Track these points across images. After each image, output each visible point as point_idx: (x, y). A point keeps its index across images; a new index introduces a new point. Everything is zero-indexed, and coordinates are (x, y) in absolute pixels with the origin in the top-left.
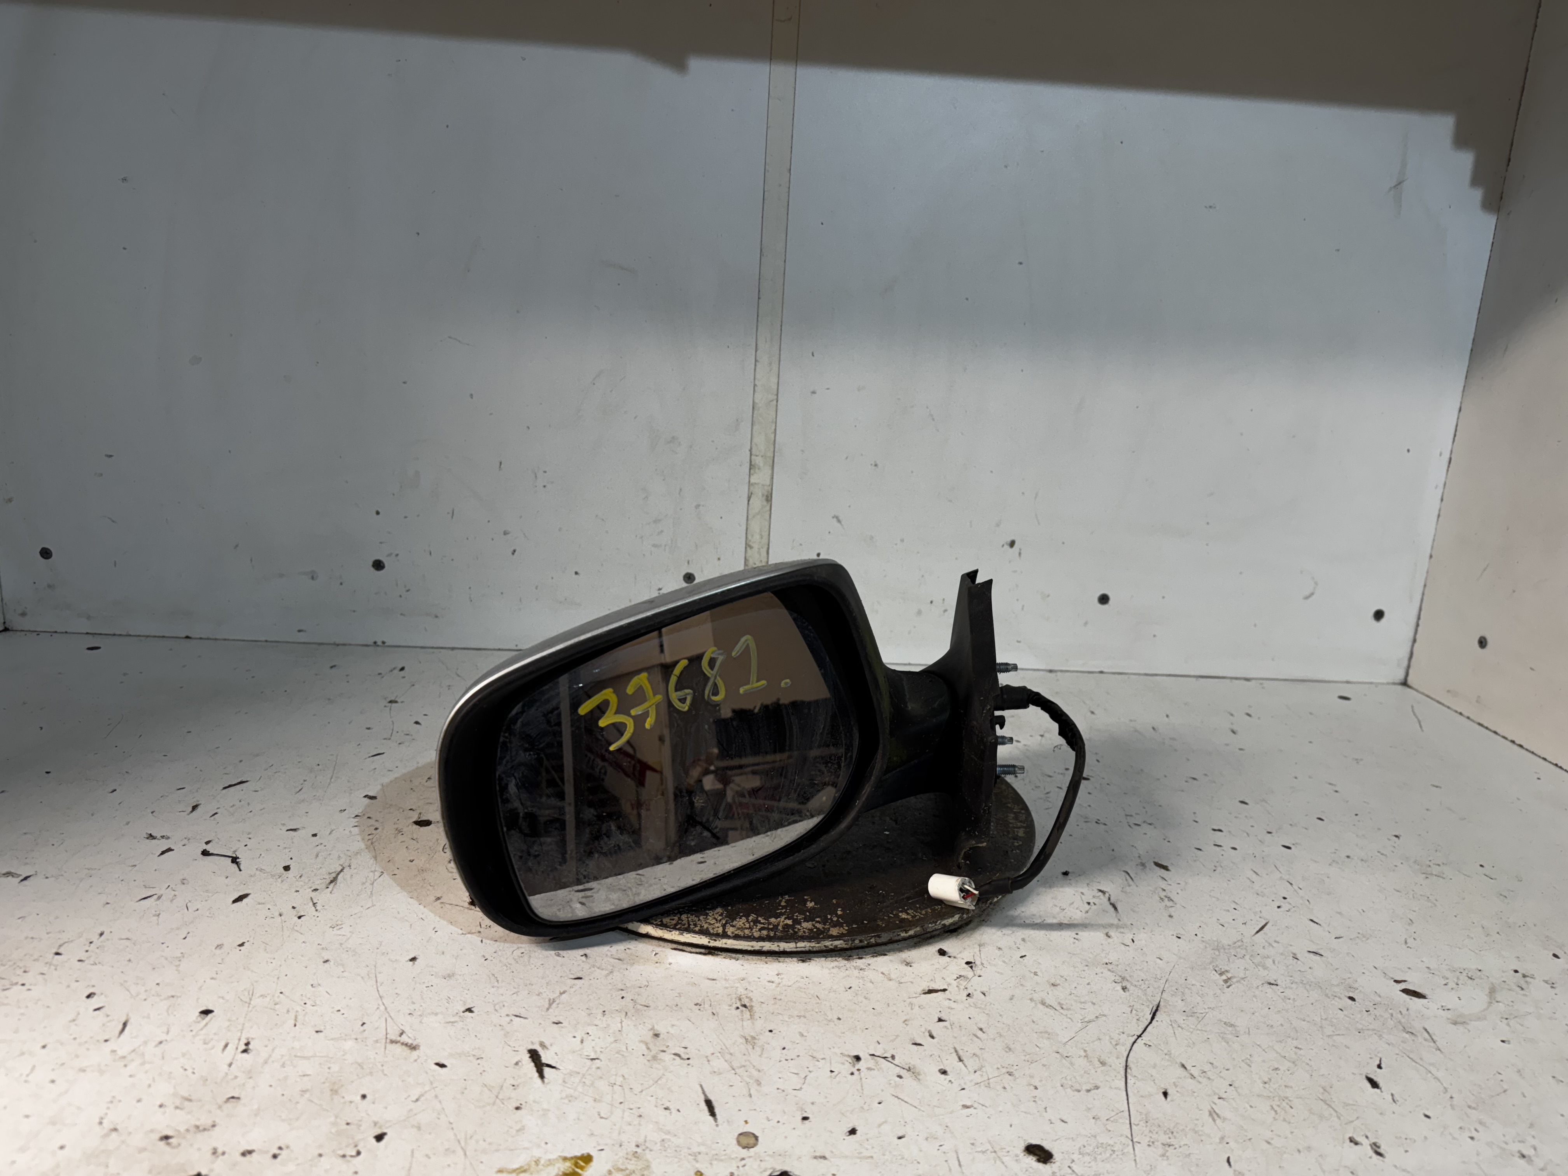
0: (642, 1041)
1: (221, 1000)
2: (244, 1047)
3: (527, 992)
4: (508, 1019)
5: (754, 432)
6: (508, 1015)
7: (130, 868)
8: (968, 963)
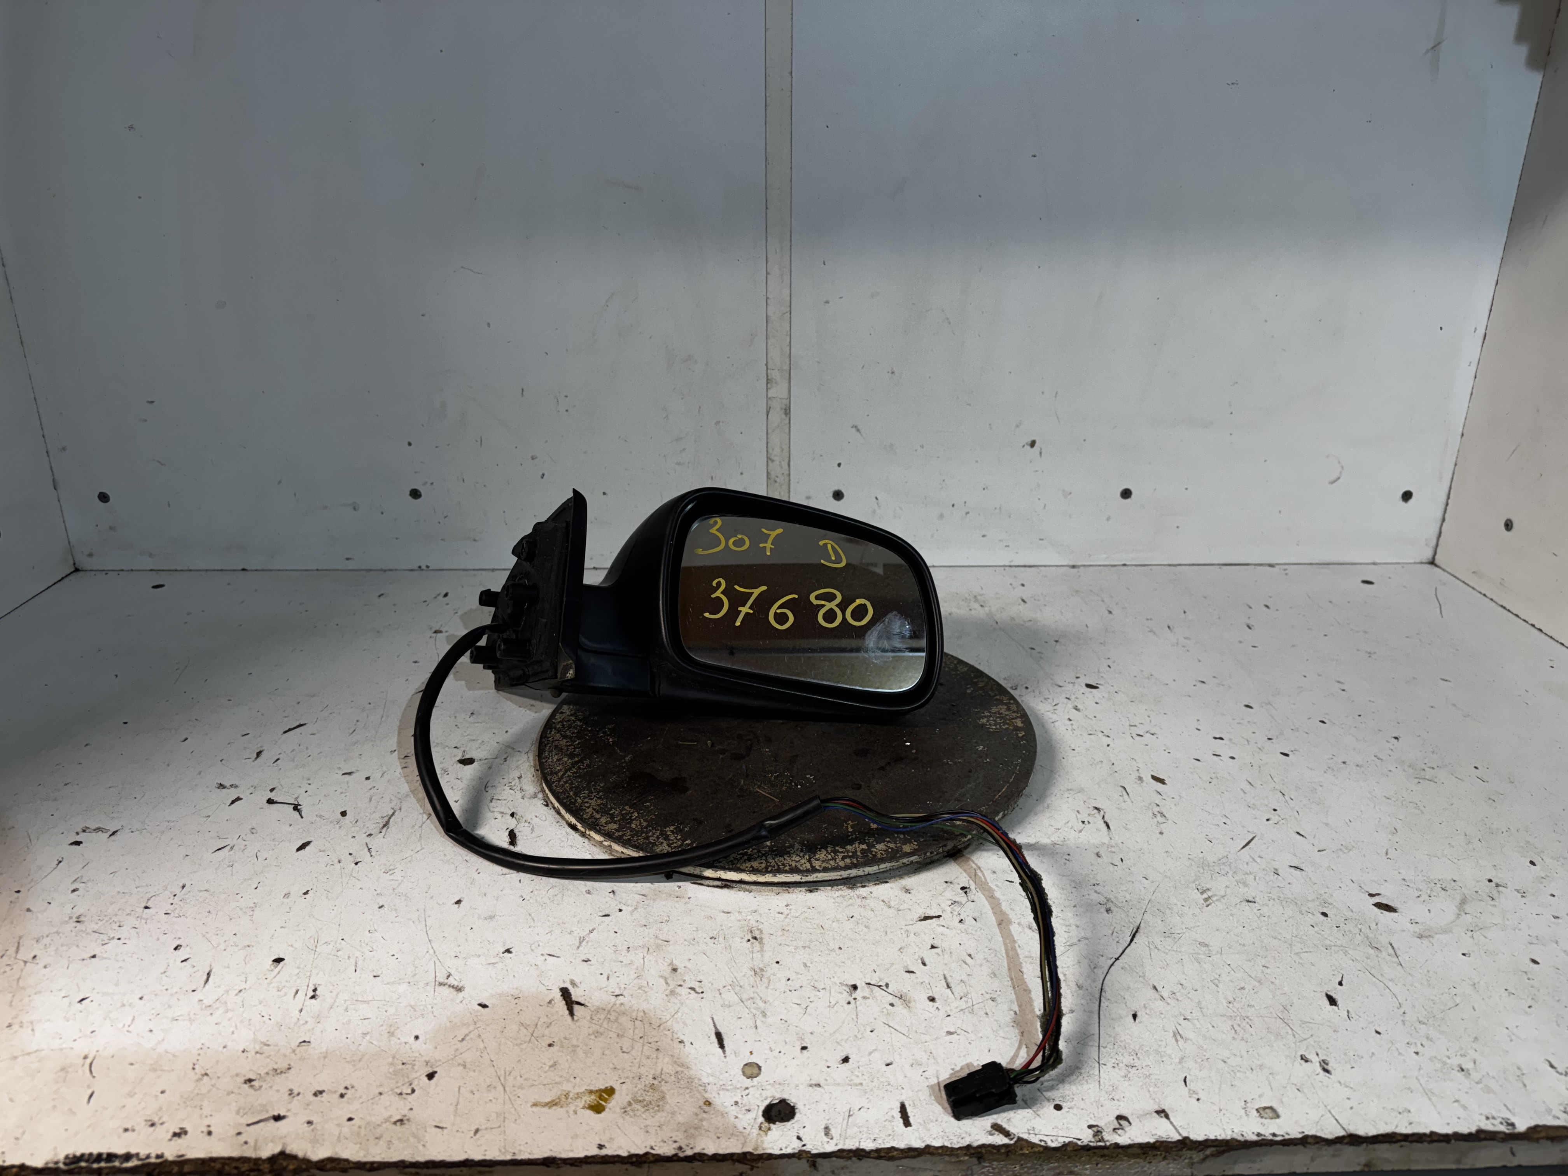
0: (661, 976)
1: (290, 948)
2: (312, 994)
3: (560, 931)
4: (543, 958)
5: (769, 347)
6: (542, 955)
7: (205, 819)
8: (963, 888)
